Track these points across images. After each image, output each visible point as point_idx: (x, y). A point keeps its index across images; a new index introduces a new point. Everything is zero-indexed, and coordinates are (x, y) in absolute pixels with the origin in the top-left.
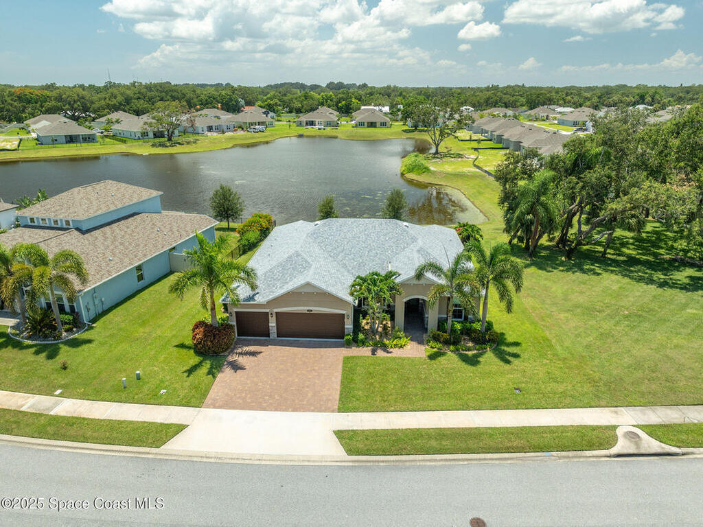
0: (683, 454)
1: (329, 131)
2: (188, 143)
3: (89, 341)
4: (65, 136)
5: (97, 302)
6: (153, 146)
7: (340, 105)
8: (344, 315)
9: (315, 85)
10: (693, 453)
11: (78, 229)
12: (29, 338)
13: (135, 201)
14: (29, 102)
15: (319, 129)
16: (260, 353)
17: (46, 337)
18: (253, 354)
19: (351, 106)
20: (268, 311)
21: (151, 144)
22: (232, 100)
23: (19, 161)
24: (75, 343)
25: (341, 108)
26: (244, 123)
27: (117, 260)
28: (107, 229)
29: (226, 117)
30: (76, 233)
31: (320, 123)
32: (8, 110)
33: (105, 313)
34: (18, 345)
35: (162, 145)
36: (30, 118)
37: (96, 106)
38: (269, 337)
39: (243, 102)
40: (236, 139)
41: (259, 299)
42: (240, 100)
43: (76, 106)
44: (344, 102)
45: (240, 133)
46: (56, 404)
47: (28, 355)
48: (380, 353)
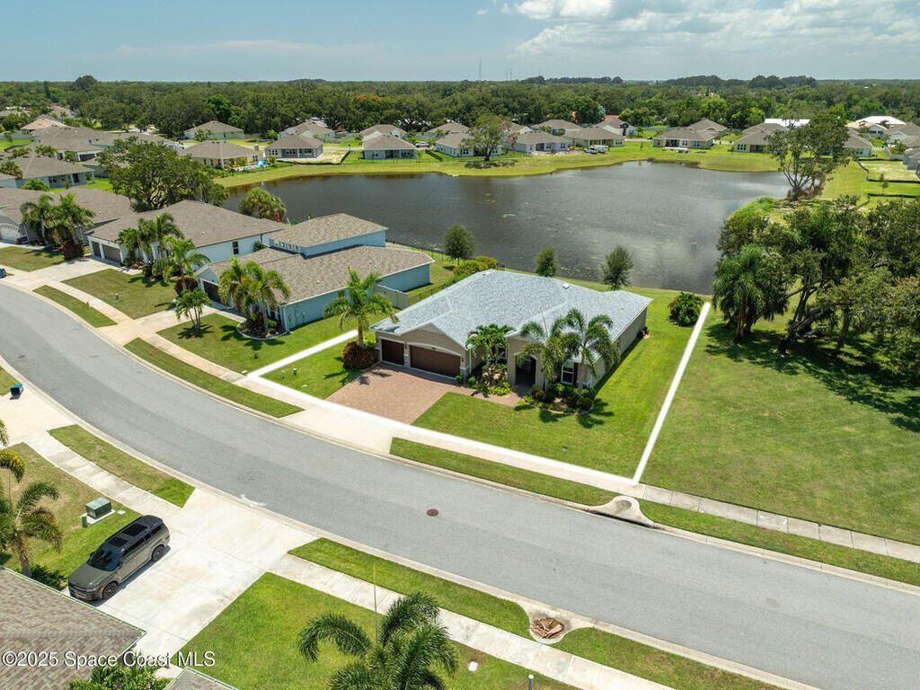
0: (655, 528)
1: (693, 155)
2: (504, 165)
3: (282, 343)
4: (386, 151)
5: (298, 315)
6: (467, 166)
7: (734, 116)
8: (459, 357)
9: (736, 80)
10: (664, 529)
11: (303, 255)
12: (247, 333)
13: (358, 234)
14: (370, 109)
15: (680, 152)
16: (389, 376)
17: (256, 335)
18: (383, 375)
19: (748, 119)
20: (403, 342)
21: (465, 163)
22: (590, 108)
23: (332, 176)
24: (272, 343)
25: (735, 120)
26: (585, 140)
27: (323, 284)
28: (326, 257)
29: (573, 131)
30: (300, 257)
31: (685, 144)
32: (350, 119)
33: (304, 325)
34: (239, 337)
35: (477, 166)
36: (369, 127)
37: (433, 114)
38: (403, 364)
39: (602, 110)
40: (563, 161)
41: (398, 332)
42: (600, 107)
43: (413, 114)
44: (739, 113)
45: (576, 154)
46: (239, 379)
47: (240, 345)
48: (480, 396)
